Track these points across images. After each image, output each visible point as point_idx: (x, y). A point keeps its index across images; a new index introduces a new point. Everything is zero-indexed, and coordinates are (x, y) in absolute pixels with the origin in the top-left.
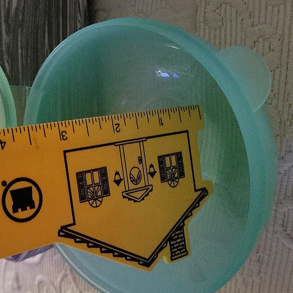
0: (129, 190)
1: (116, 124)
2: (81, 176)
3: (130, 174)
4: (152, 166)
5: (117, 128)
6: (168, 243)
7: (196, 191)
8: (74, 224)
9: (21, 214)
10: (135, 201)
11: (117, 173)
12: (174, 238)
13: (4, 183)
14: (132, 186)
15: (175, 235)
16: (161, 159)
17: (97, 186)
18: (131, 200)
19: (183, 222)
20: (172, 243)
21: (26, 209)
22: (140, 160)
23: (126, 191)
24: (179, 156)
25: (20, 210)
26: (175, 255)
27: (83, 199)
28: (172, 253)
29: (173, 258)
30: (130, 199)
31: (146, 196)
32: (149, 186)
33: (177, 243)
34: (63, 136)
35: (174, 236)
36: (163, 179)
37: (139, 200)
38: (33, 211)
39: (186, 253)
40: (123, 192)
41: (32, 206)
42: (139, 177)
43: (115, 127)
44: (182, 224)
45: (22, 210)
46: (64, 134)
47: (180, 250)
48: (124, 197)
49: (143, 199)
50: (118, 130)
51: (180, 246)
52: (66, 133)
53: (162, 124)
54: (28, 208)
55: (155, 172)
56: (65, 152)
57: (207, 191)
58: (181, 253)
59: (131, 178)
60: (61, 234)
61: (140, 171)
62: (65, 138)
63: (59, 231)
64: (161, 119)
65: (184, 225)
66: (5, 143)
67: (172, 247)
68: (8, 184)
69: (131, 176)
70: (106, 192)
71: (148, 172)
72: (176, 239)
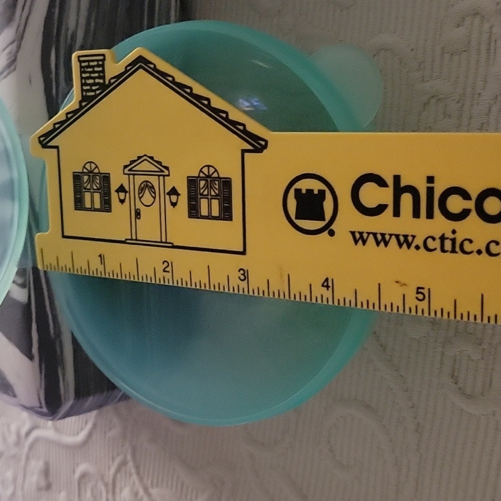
0: (159, 176)
1: (168, 272)
2: (226, 214)
3: (154, 198)
4: (122, 201)
5: (167, 266)
6: (107, 82)
7: (57, 147)
8: (244, 151)
9: (316, 186)
10: (152, 158)
11: (174, 204)
12: (97, 87)
13: (332, 233)
14: (154, 180)
15: (94, 91)
16: (106, 206)
17: (205, 195)
18: (157, 162)
19: (81, 107)
20: (101, 81)
21: (307, 190)
22: (138, 214)
23: (164, 176)
24: (79, 204)
25: (316, 192)
26: (98, 61)
27: (227, 183)
28: (103, 66)
29: (102, 58)
30: (159, 163)
31: (135, 161)
32: (129, 174)
33: (94, 78)
34: (243, 274)
35: (97, 89)
36: (106, 178)
37: (145, 157)
38: (298, 185)
39: (81, 59)
40: (168, 175)
41: (298, 191)
42: (142, 190)
43: (169, 269)
44: (84, 104)
45: (312, 191)
46: (242, 277)
47: (89, 67)
48: (167, 168)
49: (139, 158)
50: (166, 264)
51: (90, 72)
52: (239, 278)
53: (100, 256)
54: (304, 192)
55: (117, 191)
56: (243, 253)
57: (40, 142)
58: (89, 61)
59: (155, 193)
60: (263, 143)
61: (140, 198)
62: (242, 272)
63: (265, 147)
64: (101, 263)
65: (80, 102)
66: (323, 286)
67: (101, 74)
68: (327, 231)
69: (153, 195)
70: (192, 182)
71: (128, 194)
72: (95, 84)
